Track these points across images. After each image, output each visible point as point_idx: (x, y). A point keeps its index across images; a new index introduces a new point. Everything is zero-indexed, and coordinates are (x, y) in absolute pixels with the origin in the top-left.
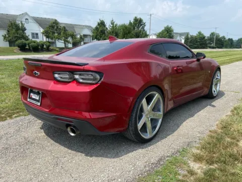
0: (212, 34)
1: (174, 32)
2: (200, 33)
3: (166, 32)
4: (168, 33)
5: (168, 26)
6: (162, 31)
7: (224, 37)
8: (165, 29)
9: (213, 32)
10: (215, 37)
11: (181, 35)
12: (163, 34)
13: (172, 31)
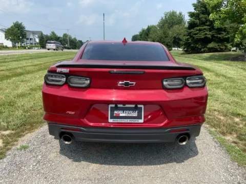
0: (65, 35)
1: (26, 29)
2: (53, 33)
3: (17, 29)
4: (19, 30)
5: (17, 22)
6: (12, 27)
7: (75, 39)
8: (15, 25)
9: (65, 33)
10: (68, 38)
11: (34, 33)
12: (12, 30)
13: (24, 28)
